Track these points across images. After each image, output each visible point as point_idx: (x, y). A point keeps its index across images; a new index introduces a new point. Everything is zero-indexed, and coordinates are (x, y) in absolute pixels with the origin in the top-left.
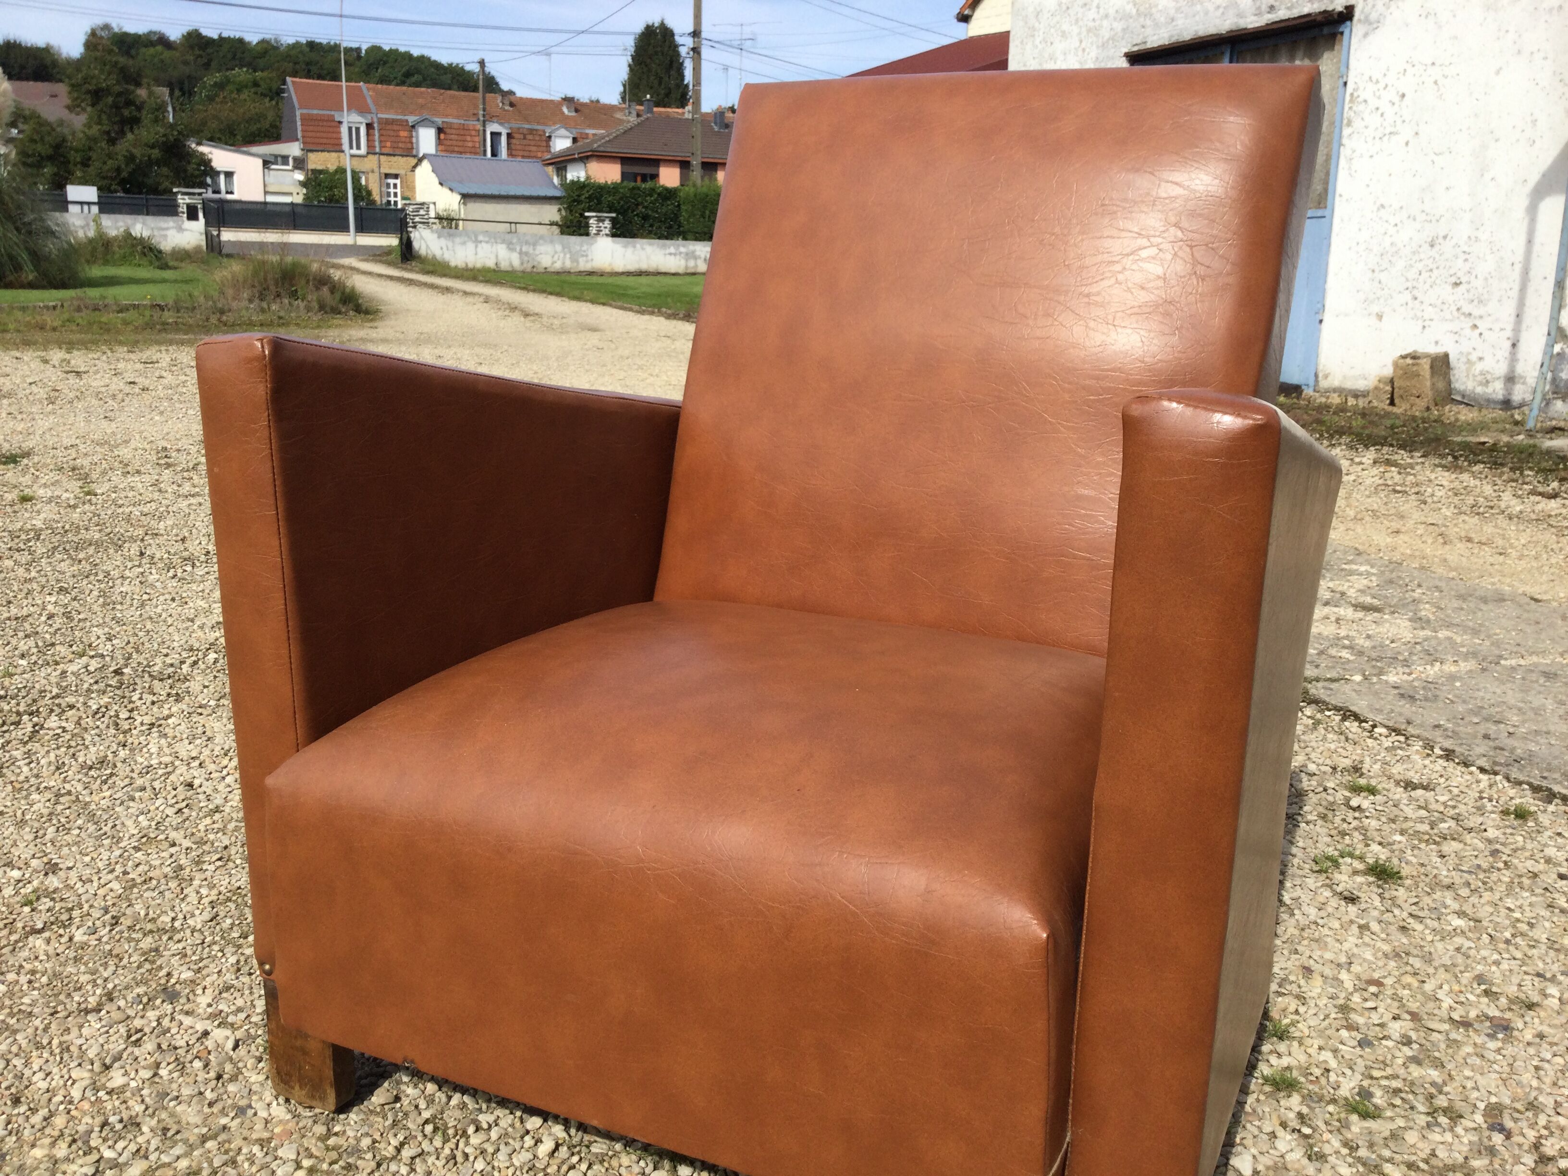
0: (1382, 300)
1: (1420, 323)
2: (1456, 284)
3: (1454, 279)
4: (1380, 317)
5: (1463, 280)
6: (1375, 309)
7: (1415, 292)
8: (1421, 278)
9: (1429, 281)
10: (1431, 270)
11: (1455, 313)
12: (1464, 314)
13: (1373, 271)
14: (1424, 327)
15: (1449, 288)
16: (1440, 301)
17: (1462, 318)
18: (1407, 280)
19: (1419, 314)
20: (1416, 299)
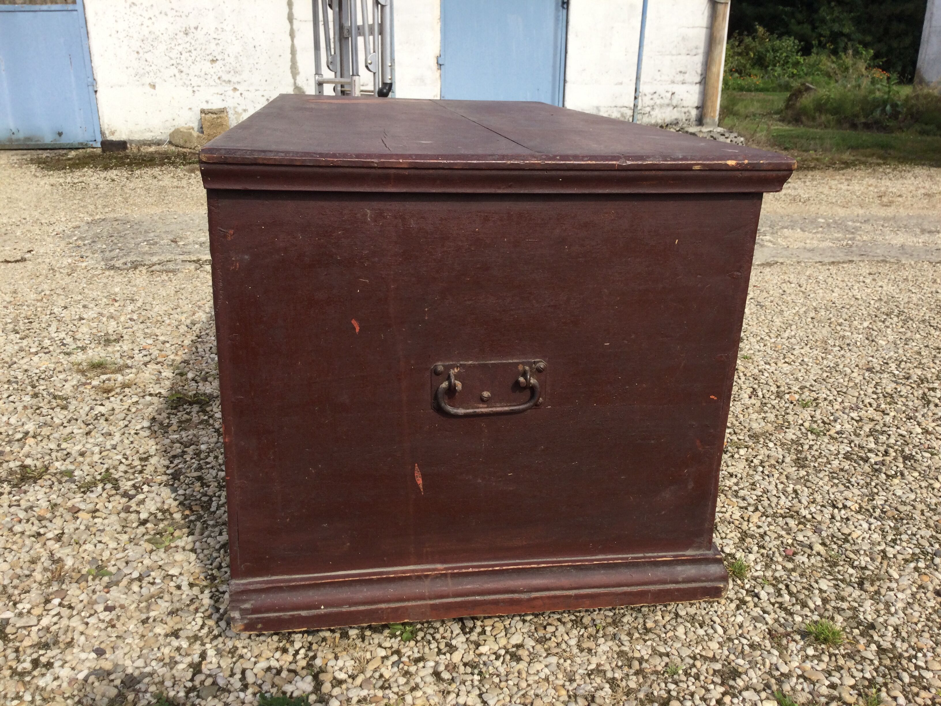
0: (152, 74)
1: (190, 89)
2: (213, 61)
3: (211, 58)
4: (154, 87)
5: (219, 57)
6: (147, 80)
7: (180, 67)
8: (183, 57)
9: (190, 59)
10: (190, 51)
11: (218, 81)
12: (224, 81)
13: (138, 53)
14: (194, 91)
15: (209, 64)
16: (202, 73)
17: (224, 84)
18: (171, 59)
19: (188, 83)
20: (182, 72)
